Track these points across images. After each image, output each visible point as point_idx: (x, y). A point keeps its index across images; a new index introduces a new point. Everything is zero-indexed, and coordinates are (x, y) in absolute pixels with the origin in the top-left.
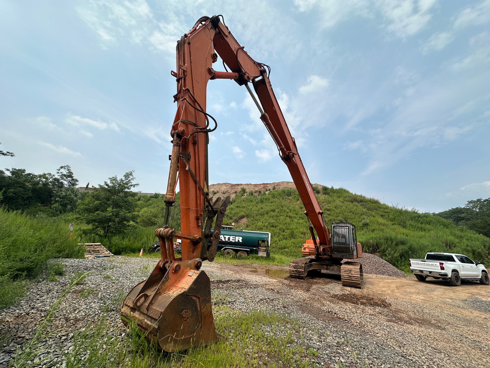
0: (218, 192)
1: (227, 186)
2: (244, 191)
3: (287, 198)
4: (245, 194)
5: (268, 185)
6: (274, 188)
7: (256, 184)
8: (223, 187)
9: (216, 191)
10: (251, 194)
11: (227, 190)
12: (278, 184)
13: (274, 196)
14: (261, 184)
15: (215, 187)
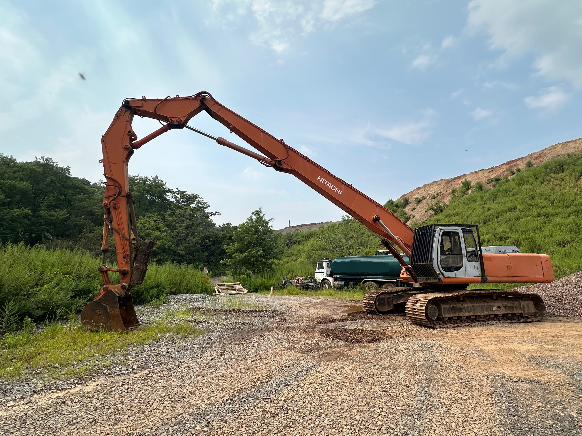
0: (425, 199)
1: (440, 185)
2: (467, 185)
3: (552, 177)
4: (470, 191)
5: (518, 162)
6: (530, 164)
7: (492, 168)
8: (432, 189)
9: (420, 197)
10: (480, 187)
11: (439, 191)
12: (542, 154)
13: (522, 182)
14: (502, 165)
15: (420, 191)
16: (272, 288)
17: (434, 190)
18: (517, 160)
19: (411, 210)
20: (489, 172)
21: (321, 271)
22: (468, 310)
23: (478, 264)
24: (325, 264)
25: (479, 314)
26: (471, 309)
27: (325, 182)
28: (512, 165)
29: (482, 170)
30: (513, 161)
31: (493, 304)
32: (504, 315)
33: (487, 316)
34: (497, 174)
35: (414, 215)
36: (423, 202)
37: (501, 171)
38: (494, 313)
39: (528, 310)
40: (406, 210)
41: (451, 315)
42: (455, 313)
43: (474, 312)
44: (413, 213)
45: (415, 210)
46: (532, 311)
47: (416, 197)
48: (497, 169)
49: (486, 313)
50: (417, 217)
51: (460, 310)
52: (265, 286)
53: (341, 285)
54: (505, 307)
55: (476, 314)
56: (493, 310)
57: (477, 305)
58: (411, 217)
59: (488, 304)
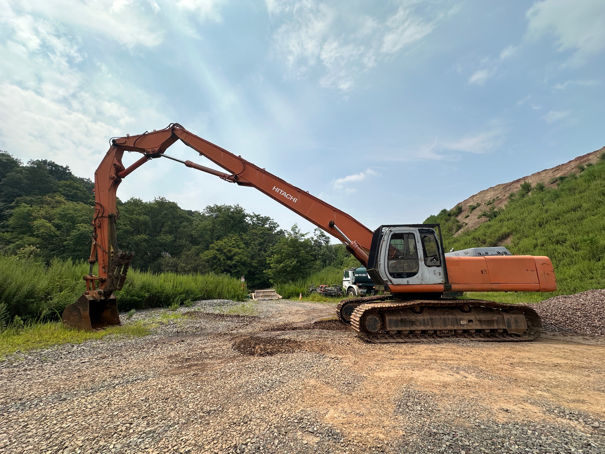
0: (480, 205)
1: (497, 190)
2: (527, 188)
4: (530, 193)
5: (590, 157)
7: (557, 167)
8: (488, 195)
9: (475, 204)
10: (541, 188)
11: (496, 197)
13: (592, 177)
15: (475, 198)
16: (301, 295)
17: (489, 197)
18: (589, 154)
19: (464, 217)
20: (553, 172)
21: (347, 279)
22: (424, 323)
23: (440, 270)
24: (350, 273)
25: (439, 328)
26: (428, 322)
27: (280, 191)
28: (582, 160)
29: (546, 170)
30: (583, 156)
31: (462, 317)
32: (478, 331)
33: (451, 331)
34: (563, 173)
35: (467, 222)
36: (477, 209)
37: (569, 169)
38: (462, 328)
39: (517, 326)
40: (459, 218)
41: (400, 329)
42: (406, 326)
43: (433, 326)
44: (466, 221)
45: (469, 218)
46: (523, 328)
47: (471, 204)
48: (564, 167)
49: (449, 327)
50: (470, 224)
51: (413, 323)
52: (296, 293)
53: (364, 293)
54: (480, 321)
55: (435, 328)
56: (461, 325)
57: (438, 317)
58: (464, 225)
59: (454, 317)
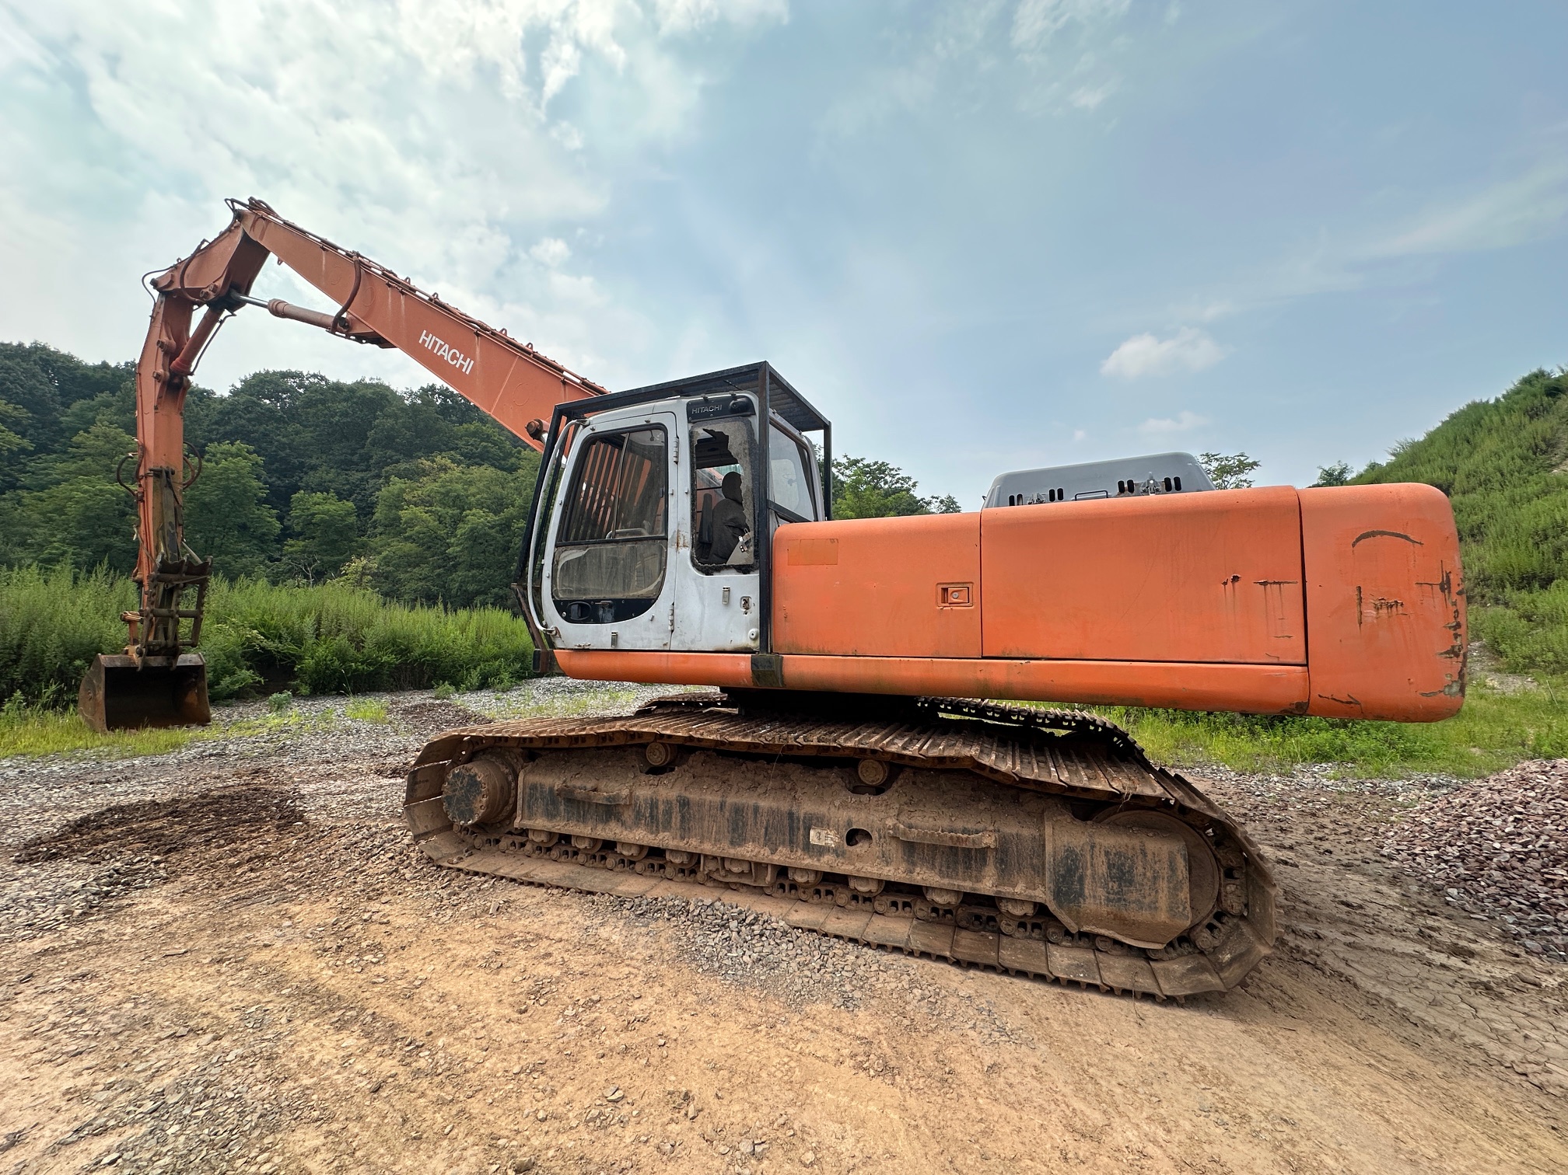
22: (653, 817)
23: (748, 585)
25: (708, 848)
26: (668, 813)
31: (823, 809)
32: (890, 887)
33: (759, 867)
38: (808, 862)
39: (1118, 898)
41: (560, 826)
42: (582, 819)
43: (685, 831)
46: (1163, 917)
49: (750, 851)
51: (610, 811)
54: (911, 849)
55: (693, 844)
56: (808, 847)
57: (712, 797)
59: (784, 806)
